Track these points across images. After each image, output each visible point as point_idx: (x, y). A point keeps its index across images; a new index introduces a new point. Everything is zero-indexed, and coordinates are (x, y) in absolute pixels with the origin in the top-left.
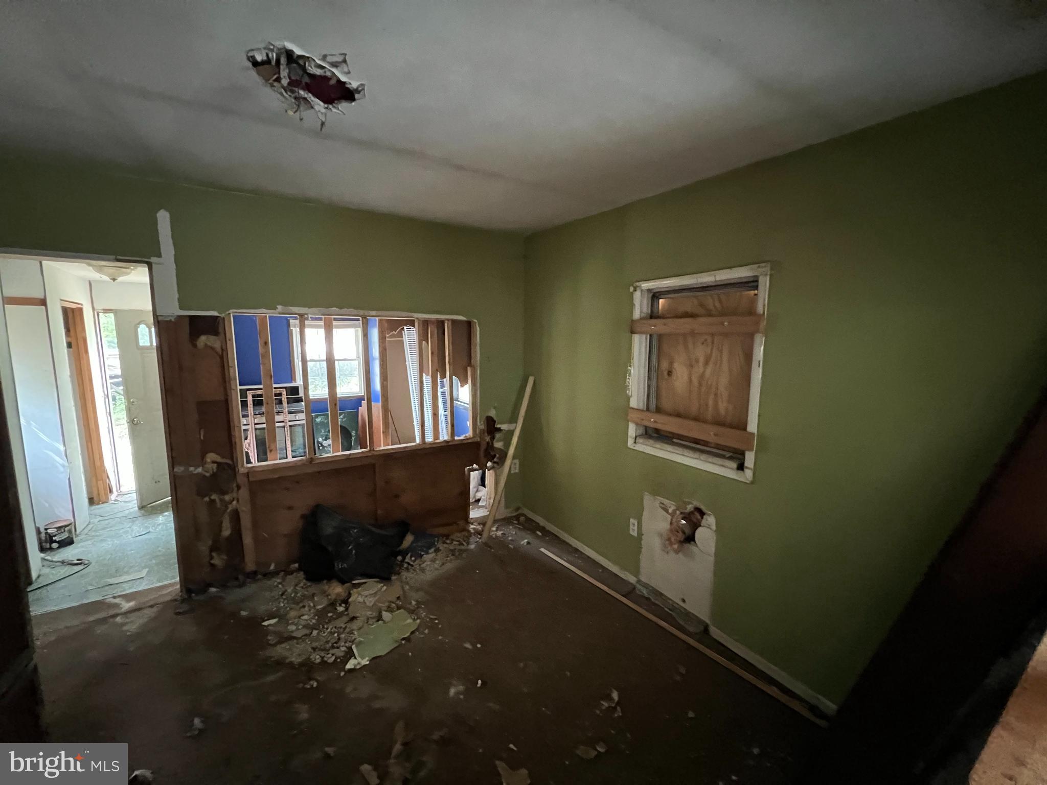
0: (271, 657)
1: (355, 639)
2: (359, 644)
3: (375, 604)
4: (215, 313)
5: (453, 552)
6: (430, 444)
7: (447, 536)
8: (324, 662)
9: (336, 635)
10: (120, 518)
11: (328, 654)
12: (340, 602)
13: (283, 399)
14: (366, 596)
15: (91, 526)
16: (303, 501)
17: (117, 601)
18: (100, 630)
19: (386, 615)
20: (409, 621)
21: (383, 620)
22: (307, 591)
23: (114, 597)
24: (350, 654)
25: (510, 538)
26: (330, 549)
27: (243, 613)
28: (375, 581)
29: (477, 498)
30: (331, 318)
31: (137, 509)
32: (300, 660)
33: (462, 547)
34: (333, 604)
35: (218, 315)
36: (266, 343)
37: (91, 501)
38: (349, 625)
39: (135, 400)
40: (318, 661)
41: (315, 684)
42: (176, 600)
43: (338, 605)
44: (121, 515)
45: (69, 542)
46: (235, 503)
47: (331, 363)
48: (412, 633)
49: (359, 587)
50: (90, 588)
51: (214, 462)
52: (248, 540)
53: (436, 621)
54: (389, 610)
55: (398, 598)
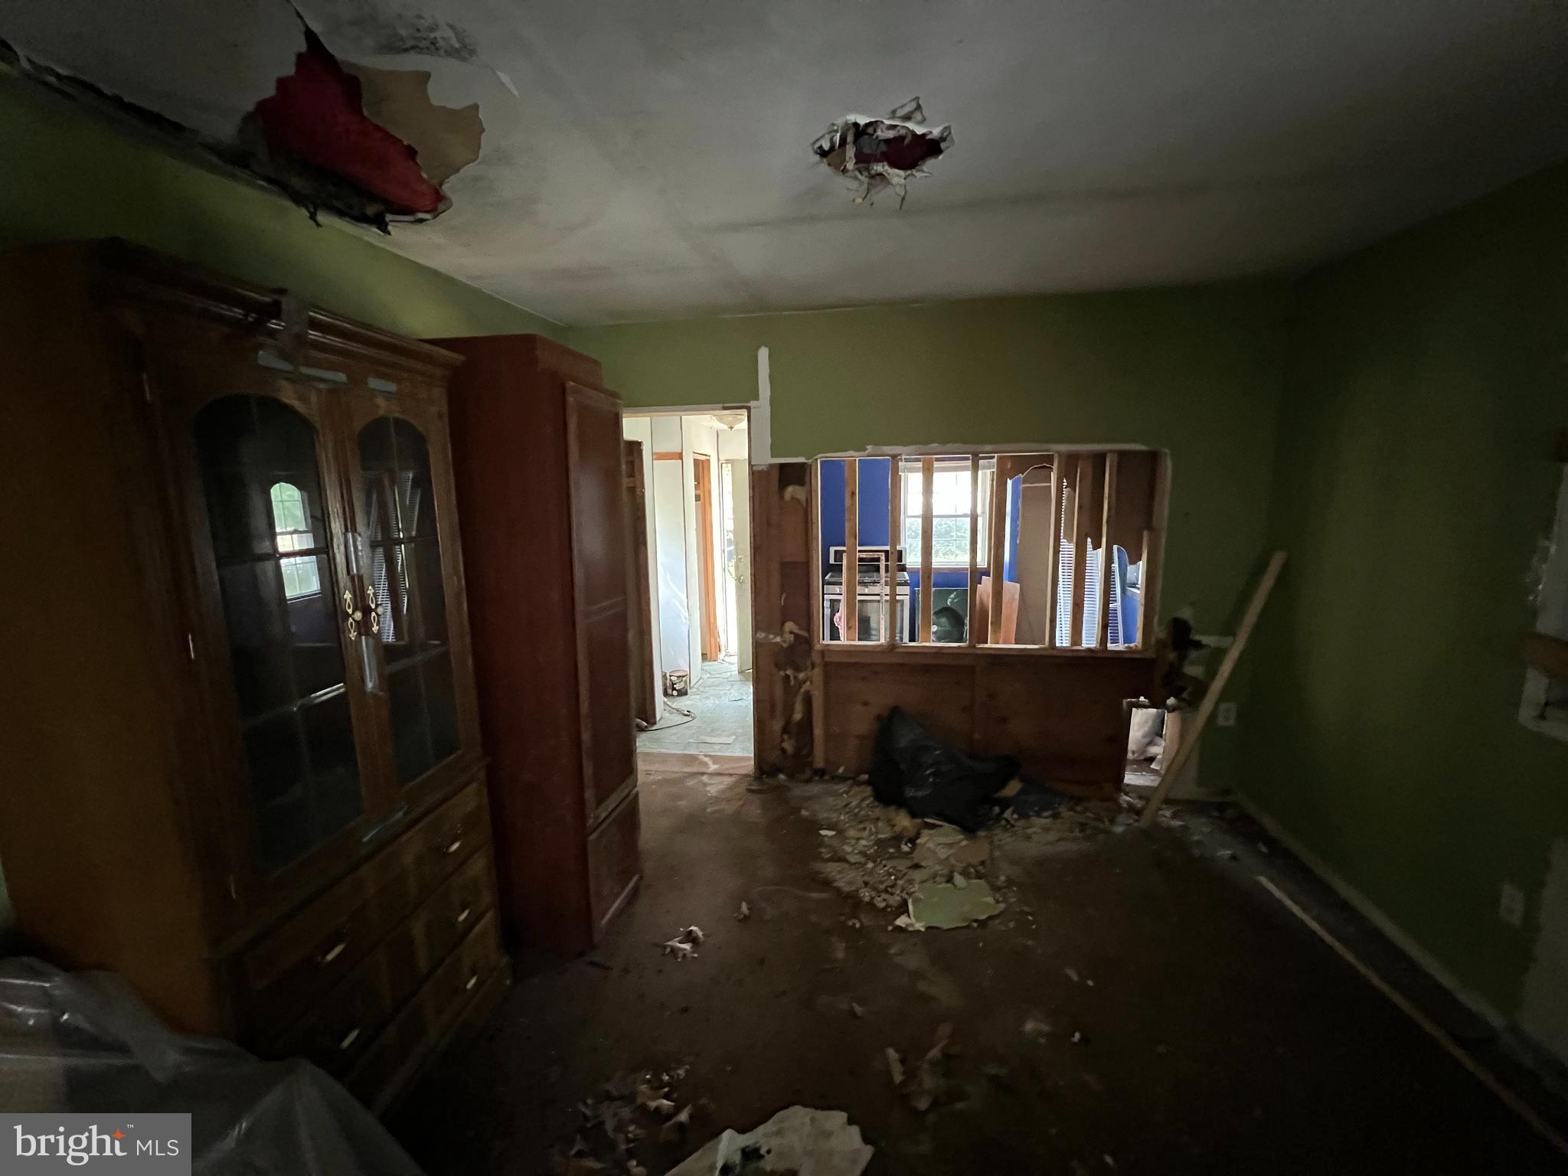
0: (821, 873)
1: (914, 892)
2: (916, 901)
3: (947, 858)
4: (801, 460)
5: (1083, 827)
6: (1063, 649)
7: (1080, 800)
8: (871, 904)
9: (893, 878)
10: (724, 678)
11: (879, 896)
12: (905, 840)
13: (881, 566)
14: (939, 844)
15: (701, 681)
16: (880, 697)
17: (706, 759)
18: (691, 783)
19: (959, 879)
20: (990, 900)
21: (953, 884)
22: (872, 812)
23: (705, 756)
24: (903, 909)
25: (1196, 838)
26: (903, 766)
27: (804, 813)
28: (954, 829)
29: (1149, 755)
30: (932, 458)
31: (737, 672)
32: (847, 889)
33: (1102, 826)
34: (897, 839)
35: (806, 461)
36: (853, 494)
37: (704, 656)
38: (910, 872)
39: (743, 557)
40: (867, 899)
41: (858, 925)
42: (749, 776)
43: (904, 843)
44: (724, 675)
45: (683, 693)
46: (808, 683)
47: (927, 519)
48: (991, 918)
49: (932, 829)
50: (692, 741)
51: (791, 633)
52: (818, 731)
53: (1030, 918)
54: (965, 873)
55: (983, 863)
